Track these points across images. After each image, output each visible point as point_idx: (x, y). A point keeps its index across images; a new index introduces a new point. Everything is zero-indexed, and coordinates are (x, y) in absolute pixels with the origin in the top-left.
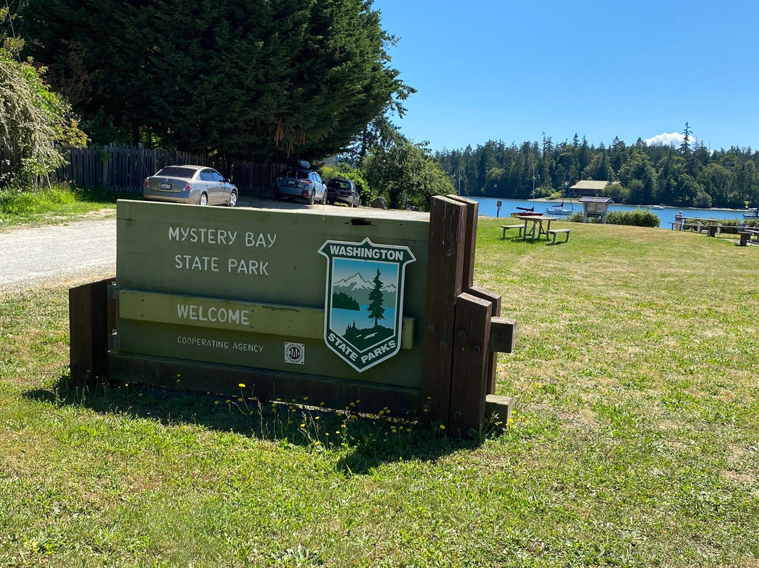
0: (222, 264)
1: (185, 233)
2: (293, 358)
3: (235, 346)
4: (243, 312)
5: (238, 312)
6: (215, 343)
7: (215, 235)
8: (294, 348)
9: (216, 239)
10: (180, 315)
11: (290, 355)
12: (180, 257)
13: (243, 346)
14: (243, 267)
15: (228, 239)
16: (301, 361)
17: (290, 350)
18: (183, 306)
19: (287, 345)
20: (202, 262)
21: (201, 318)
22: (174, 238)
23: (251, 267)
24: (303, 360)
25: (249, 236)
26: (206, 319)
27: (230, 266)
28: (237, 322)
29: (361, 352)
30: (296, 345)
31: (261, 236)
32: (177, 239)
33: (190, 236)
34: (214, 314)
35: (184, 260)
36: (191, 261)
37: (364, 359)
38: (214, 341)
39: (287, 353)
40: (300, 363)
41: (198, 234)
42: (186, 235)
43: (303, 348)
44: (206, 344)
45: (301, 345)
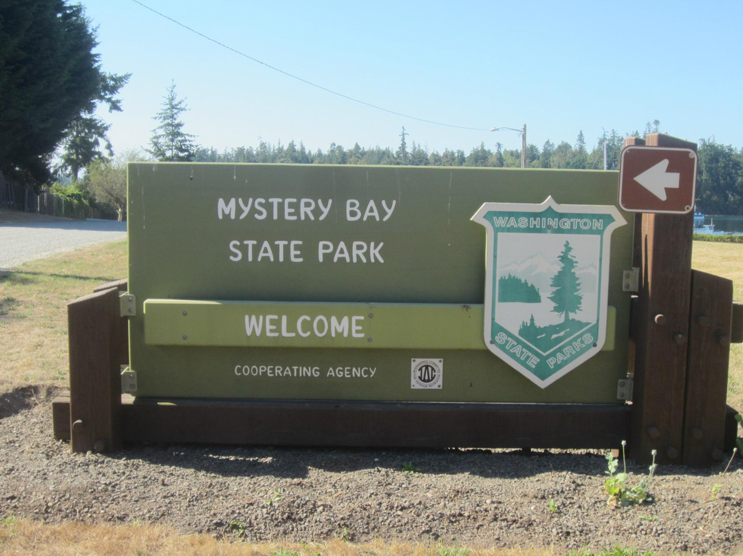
0: (308, 251)
1: (246, 206)
2: (424, 381)
3: (331, 372)
4: (354, 318)
5: (345, 319)
6: (298, 370)
7: (296, 206)
8: (427, 367)
9: (297, 213)
10: (249, 332)
11: (420, 378)
12: (238, 243)
13: (343, 371)
14: (342, 252)
15: (317, 212)
16: (437, 384)
17: (421, 369)
18: (254, 318)
19: (416, 363)
20: (275, 249)
21: (285, 334)
22: (226, 217)
23: (355, 252)
24: (440, 382)
25: (353, 205)
26: (294, 335)
27: (321, 252)
28: (346, 334)
29: (545, 354)
30: (429, 361)
31: (372, 203)
32: (233, 217)
33: (253, 211)
34: (307, 326)
35: (244, 249)
36: (256, 249)
37: (551, 362)
38: (295, 368)
39: (415, 374)
40: (435, 387)
41: (269, 207)
42: (247, 210)
43: (440, 366)
44: (282, 372)
45: (436, 361)
